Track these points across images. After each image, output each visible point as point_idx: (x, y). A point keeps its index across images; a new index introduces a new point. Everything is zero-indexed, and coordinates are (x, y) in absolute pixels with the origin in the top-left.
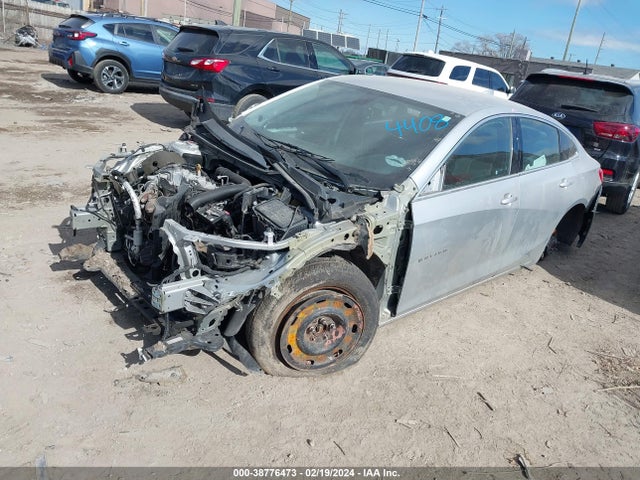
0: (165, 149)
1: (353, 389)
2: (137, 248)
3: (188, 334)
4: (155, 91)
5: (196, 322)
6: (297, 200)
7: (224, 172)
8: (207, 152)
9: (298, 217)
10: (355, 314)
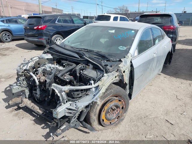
0: (39, 58)
1: (127, 129)
2: (39, 95)
3: (67, 123)
4: (23, 39)
5: (69, 119)
6: (96, 68)
7: (65, 63)
8: (54, 56)
9: (99, 73)
10: (122, 103)
